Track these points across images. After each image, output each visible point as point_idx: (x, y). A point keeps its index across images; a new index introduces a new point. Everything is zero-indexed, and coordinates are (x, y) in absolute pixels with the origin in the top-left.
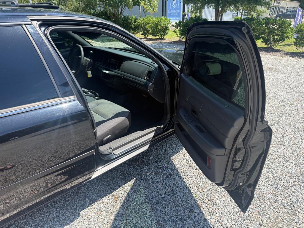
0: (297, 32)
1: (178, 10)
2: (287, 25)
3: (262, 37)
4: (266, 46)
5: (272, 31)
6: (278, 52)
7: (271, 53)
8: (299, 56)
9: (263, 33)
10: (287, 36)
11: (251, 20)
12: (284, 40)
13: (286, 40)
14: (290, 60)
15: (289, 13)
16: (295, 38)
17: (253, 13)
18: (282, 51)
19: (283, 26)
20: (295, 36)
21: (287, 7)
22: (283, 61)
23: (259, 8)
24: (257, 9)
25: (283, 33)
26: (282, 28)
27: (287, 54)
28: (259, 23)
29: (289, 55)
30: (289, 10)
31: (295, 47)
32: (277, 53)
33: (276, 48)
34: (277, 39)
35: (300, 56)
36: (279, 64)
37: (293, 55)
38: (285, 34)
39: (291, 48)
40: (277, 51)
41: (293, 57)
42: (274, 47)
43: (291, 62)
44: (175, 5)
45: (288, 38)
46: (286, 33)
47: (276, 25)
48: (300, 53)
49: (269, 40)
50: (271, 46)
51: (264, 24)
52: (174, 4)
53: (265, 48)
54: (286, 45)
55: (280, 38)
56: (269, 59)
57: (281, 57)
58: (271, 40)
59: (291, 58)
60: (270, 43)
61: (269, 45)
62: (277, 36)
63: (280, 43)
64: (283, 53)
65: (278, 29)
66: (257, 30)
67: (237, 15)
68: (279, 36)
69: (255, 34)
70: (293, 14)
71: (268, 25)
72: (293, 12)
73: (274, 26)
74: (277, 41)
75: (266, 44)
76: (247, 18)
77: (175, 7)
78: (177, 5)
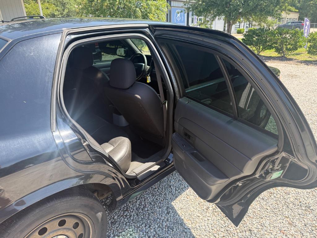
0: (309, 41)
1: (182, 23)
3: (275, 47)
4: (279, 55)
5: (285, 41)
6: (292, 60)
7: (285, 62)
8: (313, 64)
9: (276, 43)
10: (300, 45)
11: (262, 30)
12: (297, 49)
13: (299, 49)
14: (307, 68)
15: (290, 24)
16: (308, 47)
17: (263, 24)
18: (296, 59)
21: (287, 18)
22: (300, 68)
23: (270, 19)
24: (267, 20)
25: (296, 42)
26: (295, 37)
27: (301, 62)
28: (273, 34)
29: (304, 63)
30: (289, 21)
31: (309, 55)
32: (291, 62)
33: (290, 58)
34: (290, 48)
35: (315, 64)
36: (298, 71)
37: (307, 62)
38: (298, 44)
39: (300, 57)
40: (290, 60)
41: (307, 65)
42: (287, 55)
43: (308, 69)
44: (180, 18)
45: (301, 47)
46: (299, 42)
47: (288, 35)
48: (314, 61)
49: (282, 49)
50: (284, 55)
51: (276, 34)
52: (179, 16)
53: (278, 57)
54: (295, 54)
55: (293, 47)
56: (285, 67)
57: (296, 65)
58: (284, 49)
59: (306, 66)
60: (283, 52)
61: (281, 54)
62: (290, 46)
63: (292, 51)
64: (297, 62)
65: (291, 38)
66: (271, 40)
67: (249, 27)
68: (292, 45)
69: (268, 44)
70: (294, 25)
71: (281, 35)
72: (294, 23)
73: (287, 36)
74: (290, 50)
75: (279, 53)
76: (260, 28)
77: (179, 20)
78: (182, 18)
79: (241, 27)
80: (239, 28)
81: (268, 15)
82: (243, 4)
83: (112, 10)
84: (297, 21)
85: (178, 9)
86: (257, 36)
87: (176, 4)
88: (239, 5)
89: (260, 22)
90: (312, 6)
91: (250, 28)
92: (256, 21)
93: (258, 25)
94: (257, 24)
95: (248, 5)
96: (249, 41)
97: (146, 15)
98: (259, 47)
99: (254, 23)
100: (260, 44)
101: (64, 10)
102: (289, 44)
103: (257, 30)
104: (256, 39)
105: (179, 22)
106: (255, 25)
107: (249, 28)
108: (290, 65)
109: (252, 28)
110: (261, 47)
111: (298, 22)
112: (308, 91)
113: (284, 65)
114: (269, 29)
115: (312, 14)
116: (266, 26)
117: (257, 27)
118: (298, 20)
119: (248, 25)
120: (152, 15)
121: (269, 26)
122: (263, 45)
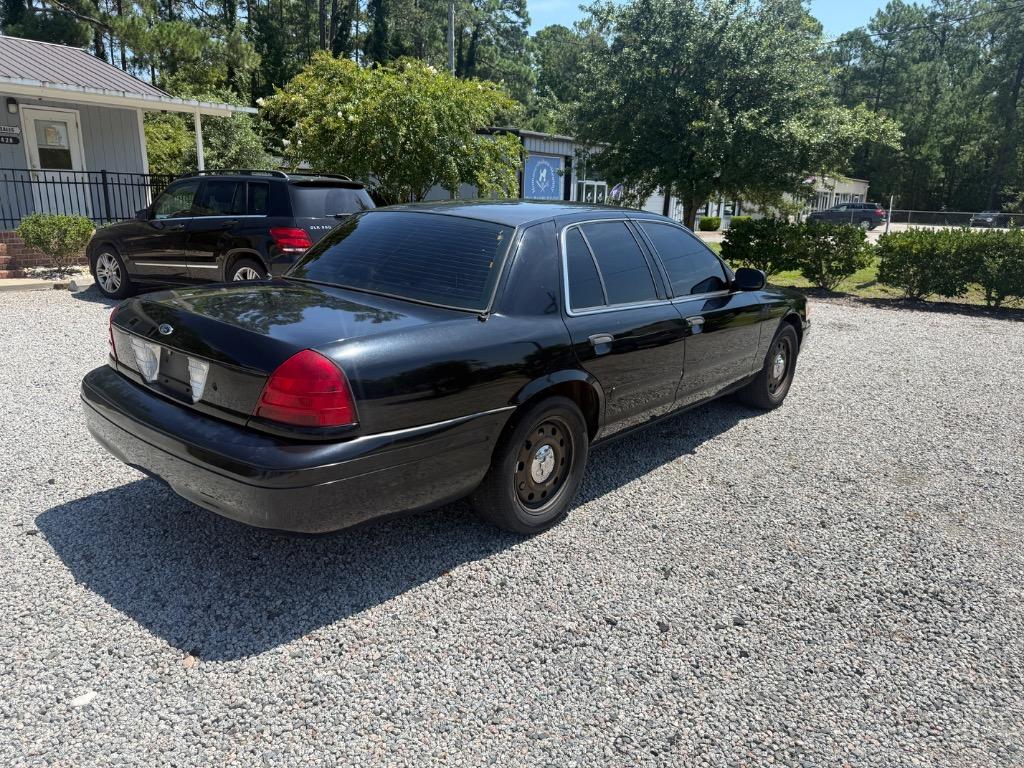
0: (880, 253)
2: (858, 236)
3: (803, 265)
4: (812, 285)
5: (824, 252)
6: (843, 297)
9: (804, 255)
10: (860, 262)
11: (769, 223)
12: (854, 272)
13: (858, 272)
15: (843, 209)
16: (878, 267)
17: (771, 209)
18: (852, 296)
19: (848, 238)
20: (878, 260)
21: (837, 194)
23: (787, 198)
24: (781, 201)
25: (850, 256)
26: (848, 243)
27: (864, 302)
28: (795, 232)
29: (870, 303)
30: (841, 202)
31: (880, 284)
32: (841, 300)
33: (838, 290)
34: (837, 267)
36: (854, 318)
37: (877, 303)
38: (855, 258)
40: (841, 295)
41: (878, 307)
42: (832, 286)
44: (545, 183)
45: (862, 266)
46: (856, 254)
47: (831, 238)
49: (818, 270)
50: (825, 284)
51: (804, 234)
52: (542, 178)
53: (811, 288)
55: (843, 267)
57: (853, 306)
58: (824, 270)
60: (822, 278)
61: (818, 282)
62: (836, 262)
63: (844, 277)
64: (855, 300)
65: (836, 245)
66: (790, 248)
67: (733, 213)
68: (840, 261)
69: (784, 256)
70: (855, 213)
71: (814, 236)
72: (853, 206)
73: (829, 239)
74: (836, 272)
75: (812, 279)
76: (765, 219)
77: (543, 187)
78: (551, 183)
79: (712, 212)
80: (706, 214)
81: (784, 190)
82: (722, 162)
83: (383, 157)
84: (864, 202)
85: (540, 159)
86: (757, 236)
87: (538, 147)
88: (713, 164)
89: (763, 203)
90: (902, 163)
91: (736, 216)
92: (753, 202)
93: (760, 210)
94: (757, 207)
95: (736, 165)
96: (739, 247)
97: (469, 173)
98: (765, 264)
99: (748, 205)
100: (766, 256)
101: (225, 146)
102: (835, 259)
103: (756, 222)
104: (757, 244)
105: (543, 194)
106: (751, 211)
107: (732, 216)
108: (838, 307)
109: (744, 216)
110: (769, 264)
111: (865, 206)
112: (870, 352)
113: (824, 305)
114: (787, 222)
115: (904, 185)
116: (778, 215)
117: (758, 217)
118: (867, 201)
119: (729, 209)
120: (485, 174)
121: (787, 214)
122: (774, 260)
